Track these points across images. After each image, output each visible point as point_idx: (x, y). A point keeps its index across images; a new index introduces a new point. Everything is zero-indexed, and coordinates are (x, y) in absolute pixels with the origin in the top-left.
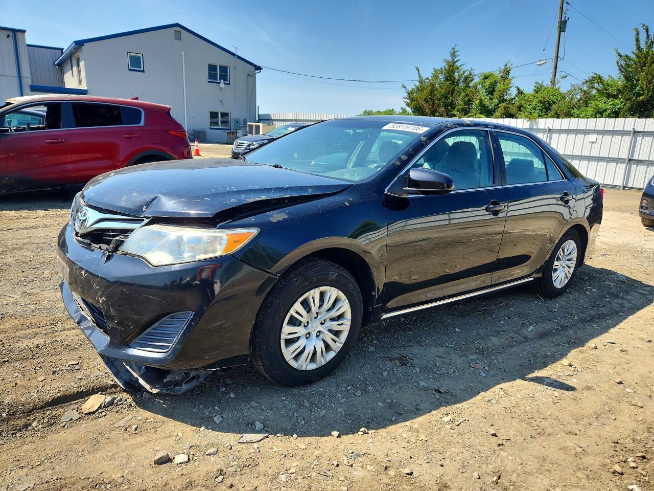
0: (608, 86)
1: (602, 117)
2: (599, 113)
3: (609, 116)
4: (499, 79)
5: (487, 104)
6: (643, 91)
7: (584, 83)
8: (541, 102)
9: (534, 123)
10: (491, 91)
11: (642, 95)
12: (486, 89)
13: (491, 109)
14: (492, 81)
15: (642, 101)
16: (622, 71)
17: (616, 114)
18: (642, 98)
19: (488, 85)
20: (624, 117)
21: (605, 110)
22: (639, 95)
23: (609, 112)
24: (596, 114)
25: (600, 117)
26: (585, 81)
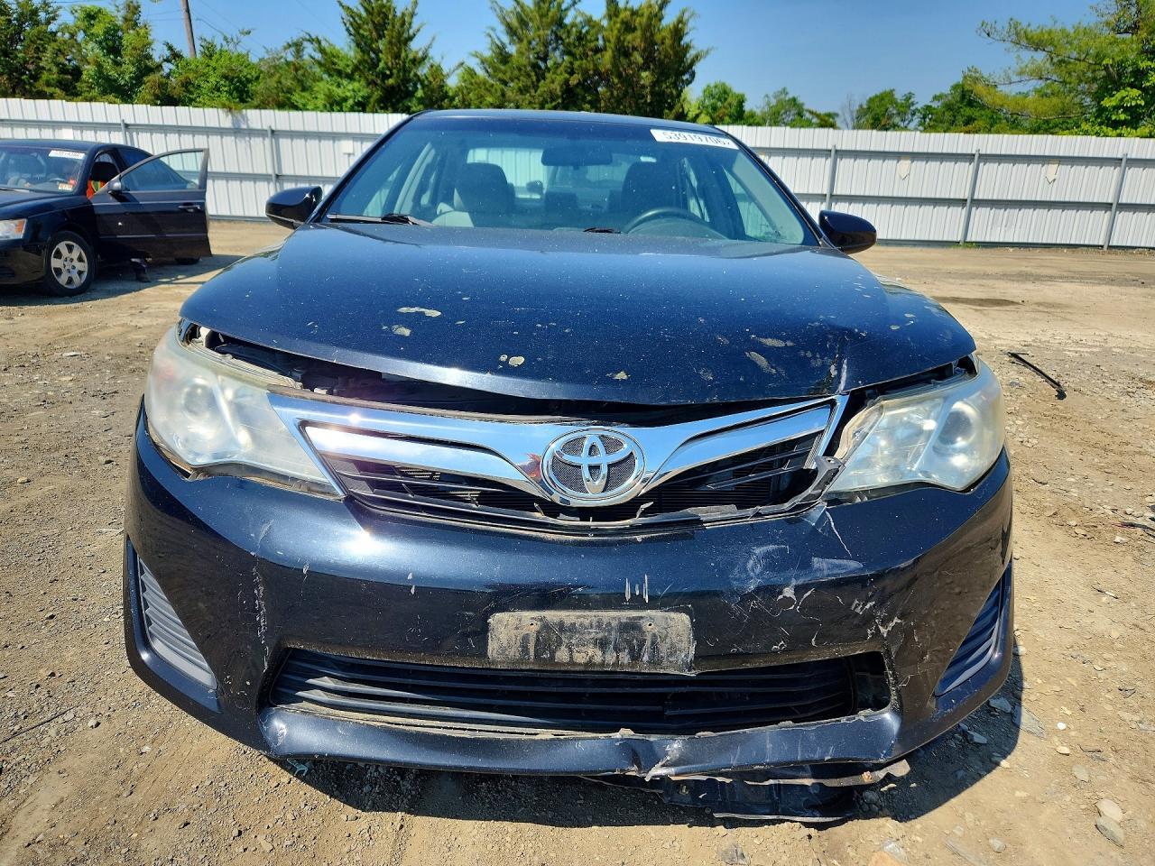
0: (334, 57)
1: (341, 110)
2: (335, 104)
3: (352, 110)
4: (120, 22)
5: (113, 74)
6: (391, 70)
7: (285, 48)
8: (225, 77)
9: (240, 118)
10: (112, 46)
11: (390, 76)
12: (100, 43)
13: (125, 85)
14: (107, 25)
15: (392, 87)
16: (351, 34)
17: (361, 106)
18: (391, 81)
19: (101, 32)
20: (373, 112)
21: (345, 99)
22: (385, 77)
23: (351, 102)
24: (331, 105)
25: (339, 111)
26: (285, 44)
